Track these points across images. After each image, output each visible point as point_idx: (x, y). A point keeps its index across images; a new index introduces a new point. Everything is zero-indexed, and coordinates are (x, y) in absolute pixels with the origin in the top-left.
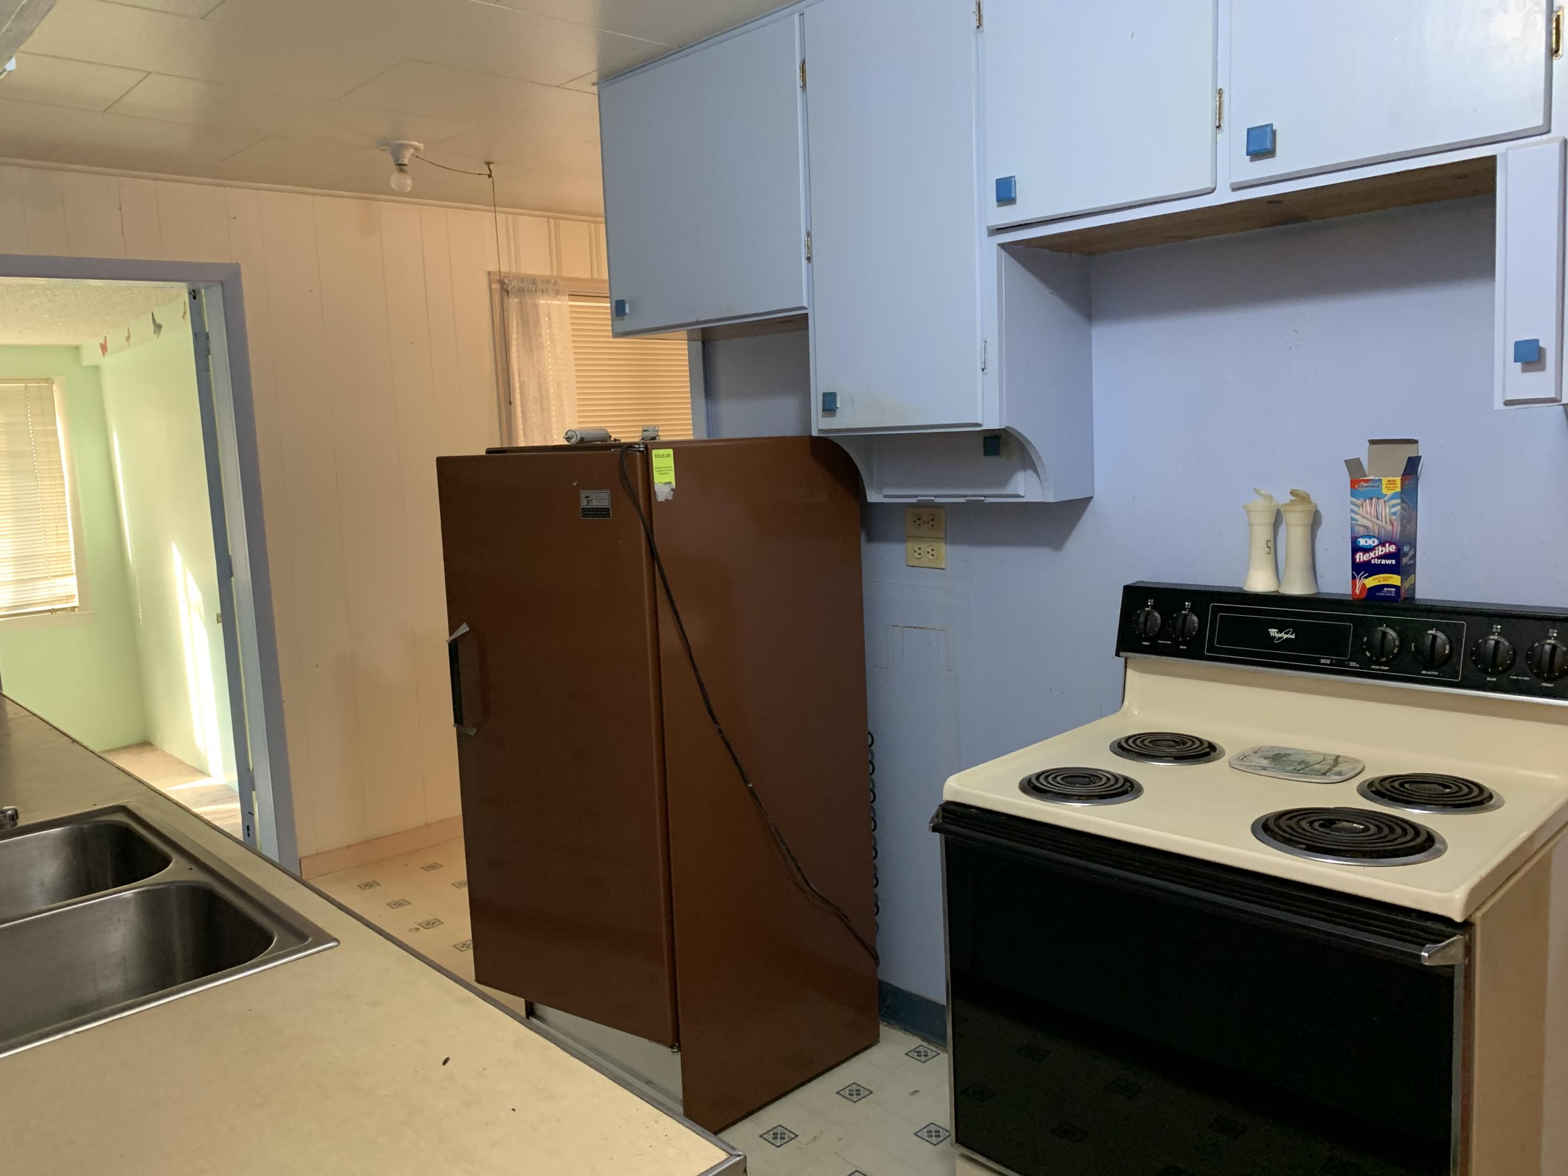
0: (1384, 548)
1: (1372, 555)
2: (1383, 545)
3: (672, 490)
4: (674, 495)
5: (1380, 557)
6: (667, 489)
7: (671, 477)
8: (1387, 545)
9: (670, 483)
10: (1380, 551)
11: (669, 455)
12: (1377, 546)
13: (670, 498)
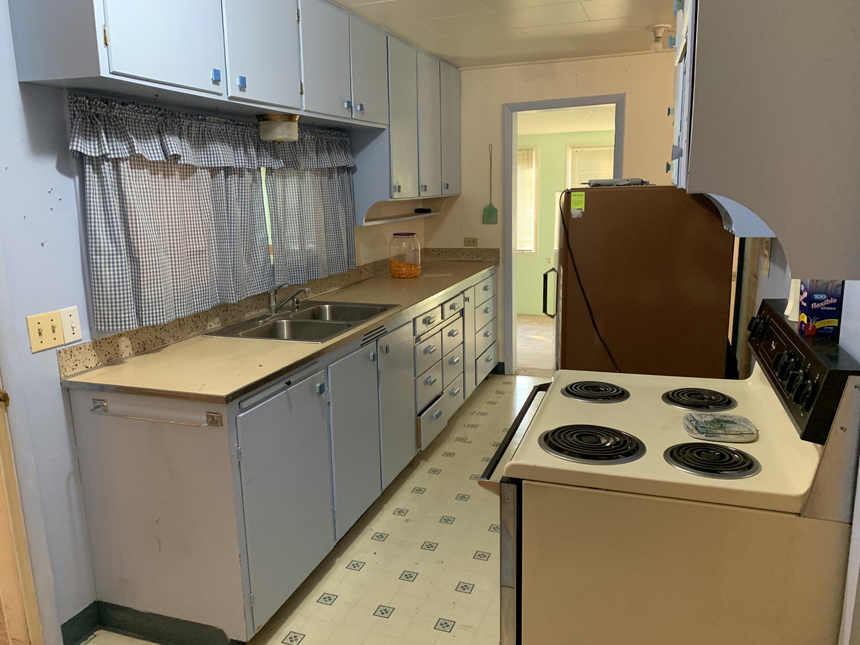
0: (830, 301)
1: (822, 304)
2: (829, 298)
3: (582, 213)
4: (583, 216)
5: (826, 306)
6: (579, 212)
7: (582, 206)
8: (832, 299)
9: (581, 209)
10: (827, 302)
11: (582, 195)
12: (826, 299)
13: (580, 216)
